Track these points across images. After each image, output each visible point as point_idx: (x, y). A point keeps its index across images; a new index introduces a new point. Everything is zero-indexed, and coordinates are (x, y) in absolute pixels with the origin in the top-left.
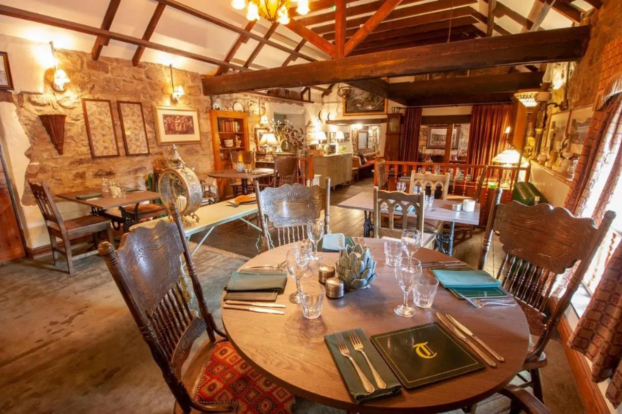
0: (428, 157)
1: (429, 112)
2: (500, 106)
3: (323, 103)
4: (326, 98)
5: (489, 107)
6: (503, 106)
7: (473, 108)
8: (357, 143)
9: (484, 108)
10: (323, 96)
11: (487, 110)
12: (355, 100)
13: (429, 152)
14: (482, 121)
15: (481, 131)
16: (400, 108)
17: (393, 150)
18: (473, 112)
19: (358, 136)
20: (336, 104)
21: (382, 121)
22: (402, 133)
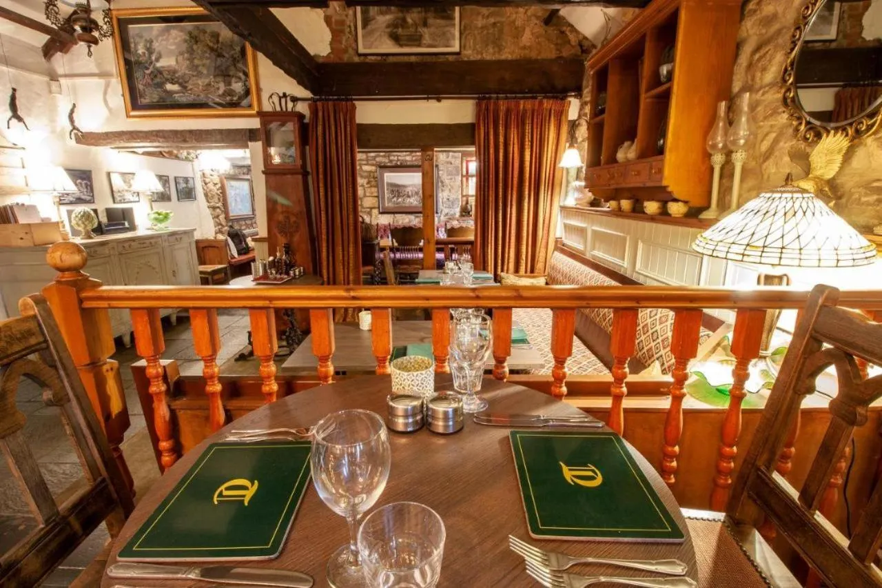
0: (385, 230)
1: (372, 112)
2: (537, 102)
3: (54, 77)
4: (60, 62)
5: (513, 104)
6: (541, 103)
7: (478, 105)
8: (225, 204)
9: (503, 106)
10: (48, 51)
11: (508, 112)
12: (160, 72)
13: (385, 220)
14: (501, 139)
15: (501, 164)
16: (295, 100)
17: (293, 219)
18: (478, 116)
19: (223, 188)
20: (101, 82)
21: (251, 135)
22: (309, 169)
